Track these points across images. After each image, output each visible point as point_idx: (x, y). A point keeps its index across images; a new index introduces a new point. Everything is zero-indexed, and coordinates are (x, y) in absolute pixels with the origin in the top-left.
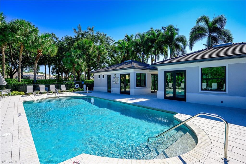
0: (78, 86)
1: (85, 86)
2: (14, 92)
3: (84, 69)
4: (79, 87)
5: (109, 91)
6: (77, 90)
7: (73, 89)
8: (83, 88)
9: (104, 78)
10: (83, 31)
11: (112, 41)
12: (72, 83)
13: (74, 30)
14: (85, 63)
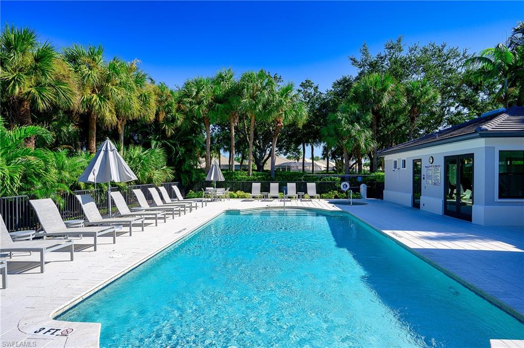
0: (347, 186)
1: (363, 188)
2: (239, 192)
3: (366, 146)
4: (349, 189)
5: (416, 205)
6: (344, 194)
7: (336, 192)
8: (359, 192)
9: (405, 169)
10: (373, 57)
11: (466, 57)
12: (334, 180)
13: (352, 59)
14: (369, 133)
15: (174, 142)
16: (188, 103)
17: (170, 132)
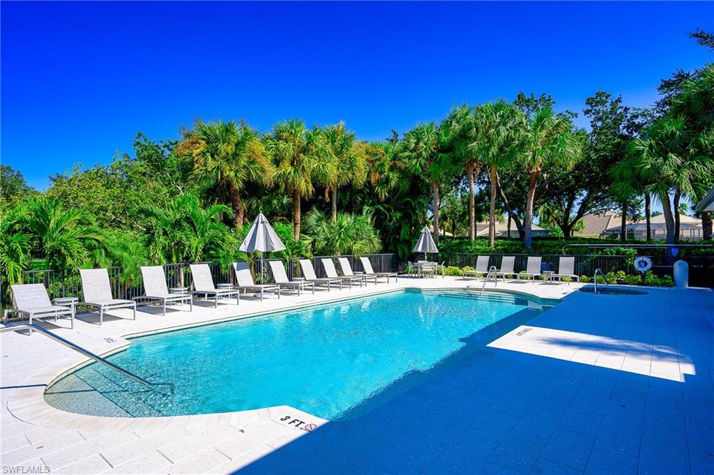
0: (646, 264)
2: (452, 268)
4: (651, 269)
6: (639, 277)
7: (622, 273)
8: (671, 274)
15: (389, 206)
16: (405, 158)
17: (383, 194)
